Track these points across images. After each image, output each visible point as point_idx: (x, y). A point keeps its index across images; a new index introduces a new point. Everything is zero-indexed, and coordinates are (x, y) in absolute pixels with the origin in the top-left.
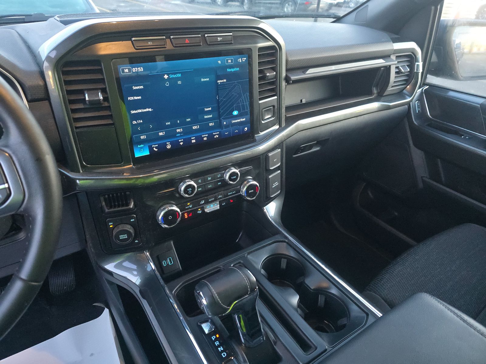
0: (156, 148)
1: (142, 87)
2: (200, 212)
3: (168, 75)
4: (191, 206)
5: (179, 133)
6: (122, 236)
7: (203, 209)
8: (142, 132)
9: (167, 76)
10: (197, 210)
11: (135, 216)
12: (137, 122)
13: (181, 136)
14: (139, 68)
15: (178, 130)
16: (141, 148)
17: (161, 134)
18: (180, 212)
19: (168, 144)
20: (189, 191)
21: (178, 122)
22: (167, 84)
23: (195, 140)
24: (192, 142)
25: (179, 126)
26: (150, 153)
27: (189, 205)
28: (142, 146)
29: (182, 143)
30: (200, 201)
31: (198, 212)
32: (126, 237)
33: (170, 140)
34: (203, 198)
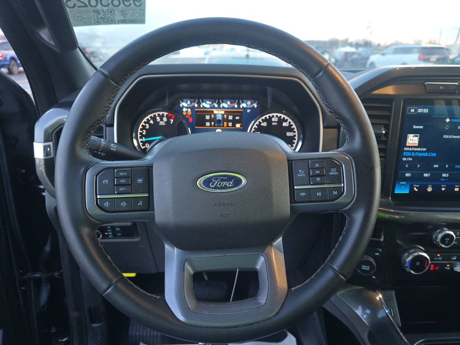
0: (417, 188)
1: (421, 127)
2: (448, 269)
3: (450, 118)
4: (440, 259)
5: (444, 178)
6: (364, 266)
7: (452, 266)
8: (408, 170)
9: (449, 120)
10: (445, 265)
11: (381, 250)
12: (407, 159)
13: (445, 181)
14: (425, 110)
15: (444, 175)
16: (403, 185)
17: (426, 175)
18: (429, 261)
19: (429, 187)
20: (446, 240)
21: (447, 166)
22: (447, 128)
23: (458, 189)
24: (455, 190)
25: (446, 171)
26: (410, 192)
27: (439, 257)
28: (404, 183)
29: (443, 189)
30: (452, 256)
31: (446, 268)
32: (368, 269)
33: (432, 183)
34: (455, 254)
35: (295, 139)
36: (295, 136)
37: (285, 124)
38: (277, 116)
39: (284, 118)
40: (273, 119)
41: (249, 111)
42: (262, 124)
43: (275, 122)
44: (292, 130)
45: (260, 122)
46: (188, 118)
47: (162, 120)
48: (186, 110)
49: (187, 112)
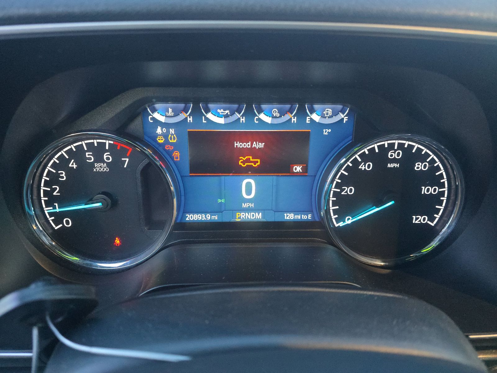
35: (441, 204)
36: (442, 194)
37: (419, 166)
38: (401, 146)
39: (419, 150)
40: (391, 155)
41: (326, 132)
42: (362, 167)
43: (394, 161)
44: (436, 181)
45: (355, 162)
46: (170, 153)
47: (99, 159)
48: (165, 130)
49: (165, 136)
